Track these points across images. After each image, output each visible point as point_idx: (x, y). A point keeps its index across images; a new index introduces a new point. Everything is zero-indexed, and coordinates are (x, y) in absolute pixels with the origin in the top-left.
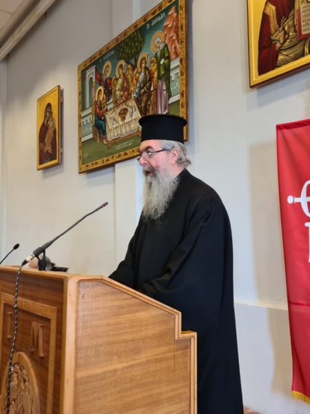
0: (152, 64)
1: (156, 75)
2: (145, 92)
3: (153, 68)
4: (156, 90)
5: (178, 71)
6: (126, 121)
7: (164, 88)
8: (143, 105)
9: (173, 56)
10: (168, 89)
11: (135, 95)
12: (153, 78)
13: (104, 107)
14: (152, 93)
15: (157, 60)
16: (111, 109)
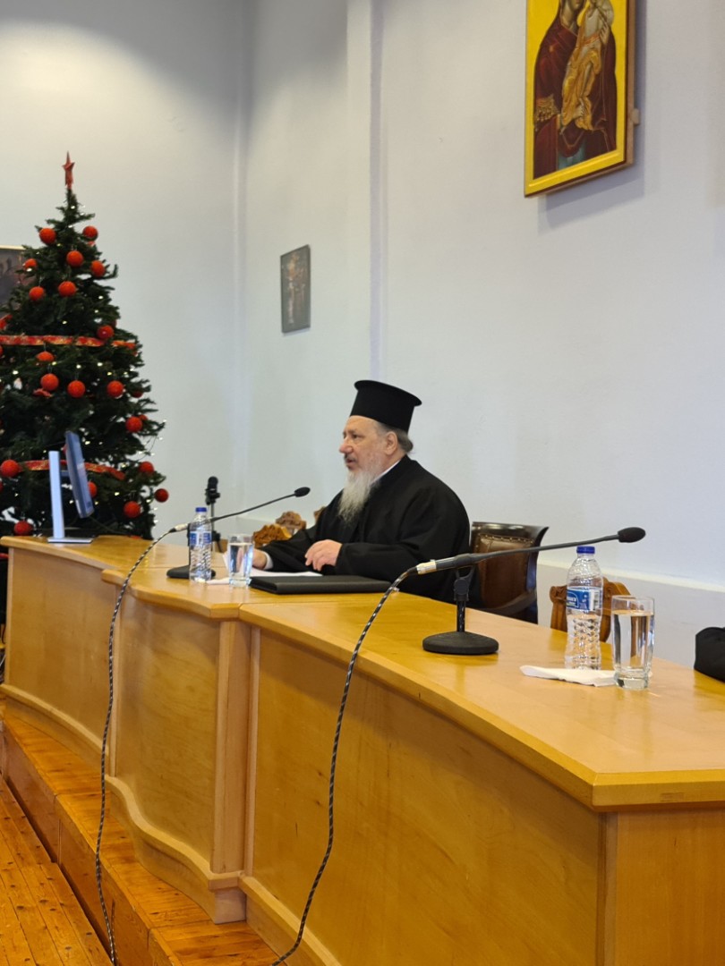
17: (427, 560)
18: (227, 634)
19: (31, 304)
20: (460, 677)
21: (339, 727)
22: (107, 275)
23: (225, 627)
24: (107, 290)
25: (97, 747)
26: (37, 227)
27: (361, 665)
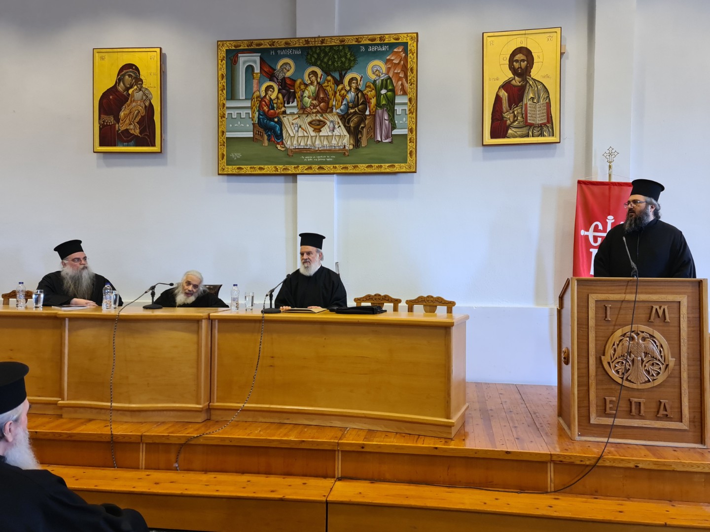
0: (368, 89)
1: (373, 101)
2: (355, 113)
3: (371, 94)
4: (373, 115)
5: (406, 108)
6: (321, 134)
7: (386, 118)
8: (352, 125)
9: (399, 92)
10: (392, 119)
11: (338, 111)
12: (369, 102)
13: (278, 108)
14: (368, 117)
15: (376, 88)
16: (292, 114)
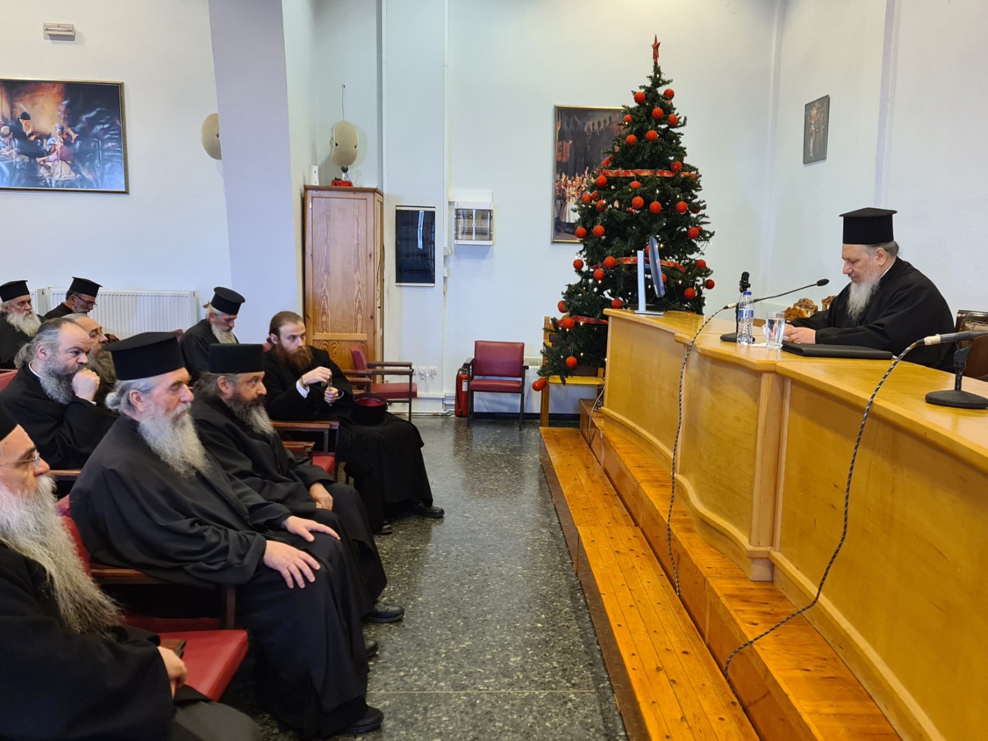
17: (933, 334)
18: (767, 382)
19: (626, 148)
20: (956, 423)
21: (856, 453)
22: (679, 124)
23: (765, 376)
24: (678, 136)
25: (669, 457)
26: (632, 92)
27: (875, 409)
